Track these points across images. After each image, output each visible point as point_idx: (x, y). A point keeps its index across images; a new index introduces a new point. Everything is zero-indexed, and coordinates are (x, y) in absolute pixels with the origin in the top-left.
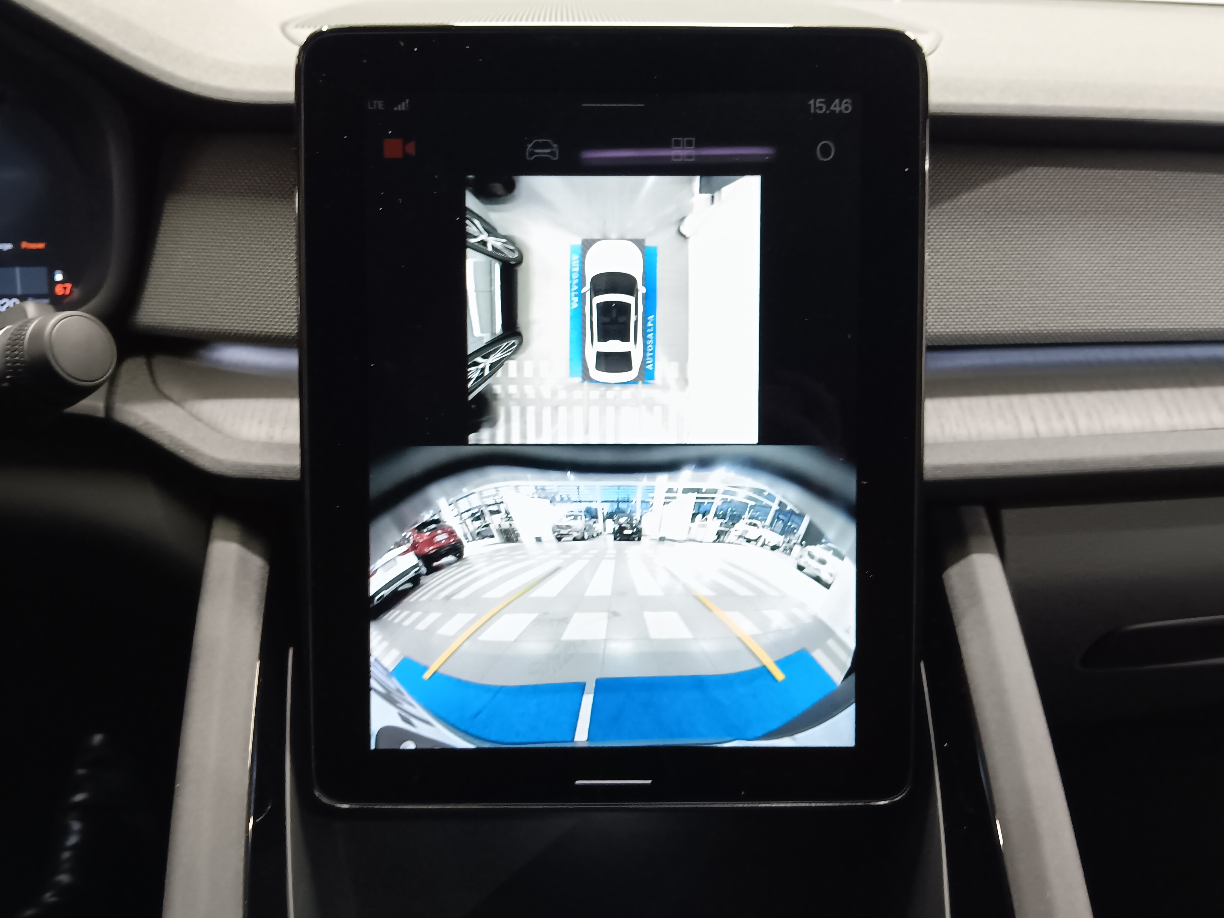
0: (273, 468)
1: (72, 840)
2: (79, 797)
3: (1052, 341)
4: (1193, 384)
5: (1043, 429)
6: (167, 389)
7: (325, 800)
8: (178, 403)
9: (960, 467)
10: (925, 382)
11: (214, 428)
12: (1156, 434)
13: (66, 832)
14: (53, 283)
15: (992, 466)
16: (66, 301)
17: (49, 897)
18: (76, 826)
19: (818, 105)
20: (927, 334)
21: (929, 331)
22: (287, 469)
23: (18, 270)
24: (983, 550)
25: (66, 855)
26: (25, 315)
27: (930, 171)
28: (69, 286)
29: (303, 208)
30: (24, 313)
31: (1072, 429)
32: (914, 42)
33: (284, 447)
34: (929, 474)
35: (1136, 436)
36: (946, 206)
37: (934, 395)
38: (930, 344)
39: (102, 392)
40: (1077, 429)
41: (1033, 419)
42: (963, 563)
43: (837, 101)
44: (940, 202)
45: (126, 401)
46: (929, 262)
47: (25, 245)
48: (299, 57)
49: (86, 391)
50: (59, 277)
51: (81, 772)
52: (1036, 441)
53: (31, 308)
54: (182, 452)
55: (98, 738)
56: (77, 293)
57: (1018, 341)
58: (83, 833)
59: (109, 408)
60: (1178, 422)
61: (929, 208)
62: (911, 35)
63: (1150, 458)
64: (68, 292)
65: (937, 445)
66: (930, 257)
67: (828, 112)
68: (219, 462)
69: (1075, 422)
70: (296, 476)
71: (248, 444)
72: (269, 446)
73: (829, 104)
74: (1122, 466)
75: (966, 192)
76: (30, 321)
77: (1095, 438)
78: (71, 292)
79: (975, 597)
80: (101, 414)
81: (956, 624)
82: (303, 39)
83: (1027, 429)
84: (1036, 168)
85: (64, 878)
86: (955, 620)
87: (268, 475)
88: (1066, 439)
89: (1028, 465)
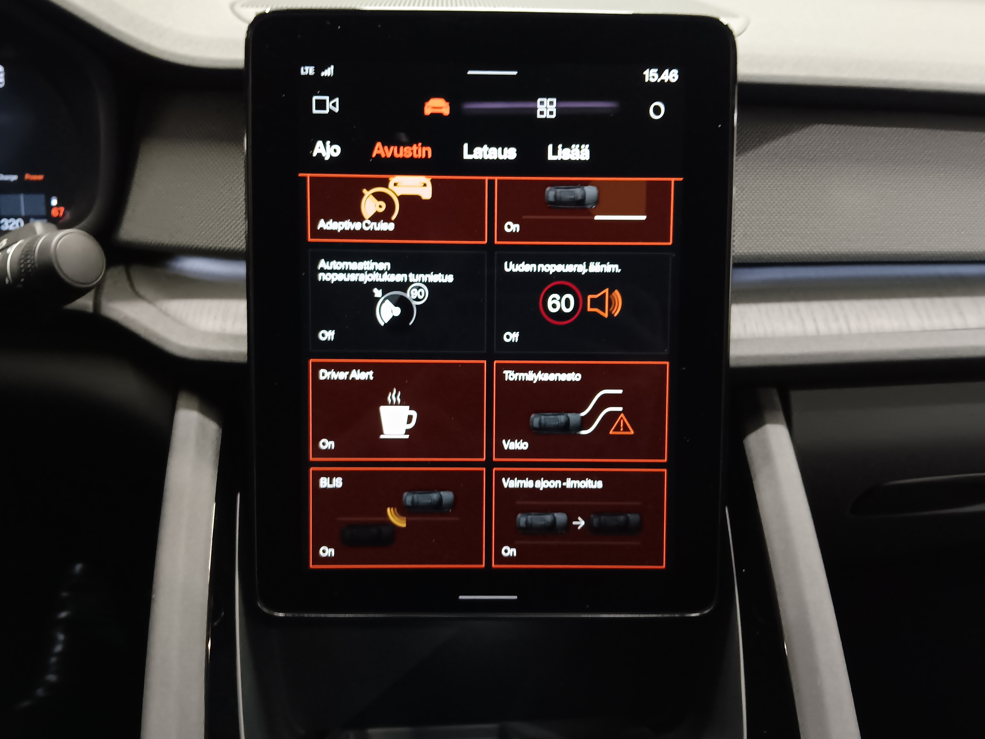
0: (226, 353)
1: (58, 648)
2: (63, 615)
3: (831, 260)
4: (940, 294)
5: (823, 329)
6: (142, 291)
7: (265, 610)
8: (150, 302)
9: (758, 357)
10: (731, 292)
11: (178, 322)
12: (910, 333)
13: (54, 642)
14: (49, 207)
15: (783, 357)
16: (61, 221)
17: (40, 692)
18: (61, 637)
19: (651, 75)
20: (734, 254)
21: (736, 251)
22: (236, 354)
23: (22, 197)
24: (775, 421)
25: (53, 660)
26: (35, 232)
27: (738, 127)
28: (62, 209)
29: (250, 150)
30: (34, 231)
31: (845, 329)
32: (727, 26)
33: (235, 338)
34: (733, 363)
35: (894, 334)
36: (751, 154)
37: (739, 300)
38: (736, 262)
39: (91, 294)
40: (849, 329)
41: (815, 320)
42: (759, 431)
43: (667, 71)
44: (746, 151)
45: (110, 300)
46: (737, 197)
47: (27, 176)
48: (248, 32)
49: (81, 292)
50: (54, 202)
51: (65, 594)
52: (818, 338)
53: (39, 226)
54: (154, 340)
55: (78, 567)
56: (68, 215)
57: (804, 261)
58: (66, 643)
59: (97, 304)
60: (927, 324)
61: (737, 155)
62: (724, 20)
63: (906, 351)
64: (61, 214)
65: (740, 340)
66: (737, 194)
67: (659, 81)
68: (184, 348)
69: (848, 323)
70: (244, 359)
71: (206, 335)
72: (222, 337)
73: (660, 73)
74: (884, 358)
75: (766, 143)
76: (39, 237)
77: (863, 336)
78: (64, 214)
79: (768, 457)
80: (90, 309)
81: (753, 478)
82: (251, 18)
83: (810, 328)
84: (821, 125)
85: (52, 678)
86: (753, 475)
87: (222, 358)
88: (840, 337)
89: (809, 356)
